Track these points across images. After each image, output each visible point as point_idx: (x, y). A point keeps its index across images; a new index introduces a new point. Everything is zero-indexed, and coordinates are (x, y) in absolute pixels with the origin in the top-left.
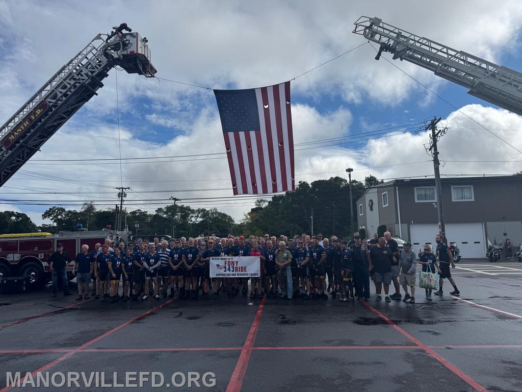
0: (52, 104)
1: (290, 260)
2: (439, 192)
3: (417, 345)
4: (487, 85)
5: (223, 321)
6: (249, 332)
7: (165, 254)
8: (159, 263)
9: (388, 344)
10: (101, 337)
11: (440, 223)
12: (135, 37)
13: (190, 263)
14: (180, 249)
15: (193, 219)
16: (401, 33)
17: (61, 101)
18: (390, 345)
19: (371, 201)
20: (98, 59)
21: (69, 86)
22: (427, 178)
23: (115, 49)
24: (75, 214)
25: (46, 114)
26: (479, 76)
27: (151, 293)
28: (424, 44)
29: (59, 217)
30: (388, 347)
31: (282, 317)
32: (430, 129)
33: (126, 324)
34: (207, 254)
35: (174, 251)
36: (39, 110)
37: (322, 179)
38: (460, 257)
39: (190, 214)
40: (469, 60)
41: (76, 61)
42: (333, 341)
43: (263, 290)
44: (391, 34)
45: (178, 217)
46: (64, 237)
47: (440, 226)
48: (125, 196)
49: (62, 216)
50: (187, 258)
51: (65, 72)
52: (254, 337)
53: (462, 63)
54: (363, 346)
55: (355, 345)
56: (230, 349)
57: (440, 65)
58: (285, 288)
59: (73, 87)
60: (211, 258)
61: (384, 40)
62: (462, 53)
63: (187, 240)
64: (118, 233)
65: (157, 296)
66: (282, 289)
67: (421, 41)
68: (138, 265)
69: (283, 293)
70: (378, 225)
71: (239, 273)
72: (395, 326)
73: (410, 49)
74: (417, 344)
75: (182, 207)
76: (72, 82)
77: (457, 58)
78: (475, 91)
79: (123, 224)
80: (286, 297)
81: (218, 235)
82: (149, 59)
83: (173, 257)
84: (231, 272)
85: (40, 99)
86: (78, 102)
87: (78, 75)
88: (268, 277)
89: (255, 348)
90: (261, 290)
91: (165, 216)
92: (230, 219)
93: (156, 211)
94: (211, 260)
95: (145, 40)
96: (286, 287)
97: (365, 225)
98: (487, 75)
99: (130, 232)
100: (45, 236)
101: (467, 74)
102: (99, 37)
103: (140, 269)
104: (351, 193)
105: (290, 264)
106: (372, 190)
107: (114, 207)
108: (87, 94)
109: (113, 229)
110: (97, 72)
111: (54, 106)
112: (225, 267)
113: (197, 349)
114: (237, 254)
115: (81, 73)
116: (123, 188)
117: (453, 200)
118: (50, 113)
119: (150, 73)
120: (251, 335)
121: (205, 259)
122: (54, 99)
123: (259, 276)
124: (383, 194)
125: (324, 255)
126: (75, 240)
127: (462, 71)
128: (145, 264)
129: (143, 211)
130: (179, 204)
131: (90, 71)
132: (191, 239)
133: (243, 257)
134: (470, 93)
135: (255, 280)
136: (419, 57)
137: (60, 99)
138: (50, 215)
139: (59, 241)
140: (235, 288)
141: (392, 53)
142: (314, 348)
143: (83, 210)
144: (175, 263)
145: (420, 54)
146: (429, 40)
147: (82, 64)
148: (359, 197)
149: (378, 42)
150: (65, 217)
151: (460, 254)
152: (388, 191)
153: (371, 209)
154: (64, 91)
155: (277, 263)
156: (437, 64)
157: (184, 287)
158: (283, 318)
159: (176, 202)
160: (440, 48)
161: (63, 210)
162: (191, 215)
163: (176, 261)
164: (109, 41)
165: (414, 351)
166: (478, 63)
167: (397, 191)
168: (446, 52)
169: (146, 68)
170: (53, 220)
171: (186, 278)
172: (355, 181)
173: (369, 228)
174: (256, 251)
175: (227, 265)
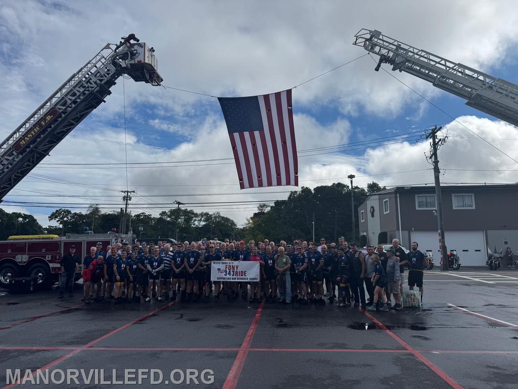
0: (61, 110)
1: (289, 265)
2: (439, 199)
3: (407, 350)
4: (484, 96)
5: (221, 323)
6: (246, 334)
7: (167, 257)
8: (162, 266)
9: (380, 348)
10: (105, 337)
11: (439, 231)
12: (142, 47)
13: (191, 266)
14: (183, 253)
15: (196, 223)
16: (400, 45)
17: (70, 107)
18: (381, 349)
19: (373, 207)
20: (106, 68)
21: (78, 94)
22: (427, 185)
23: (123, 59)
24: (80, 216)
25: (56, 120)
26: (476, 88)
27: (154, 295)
28: (423, 57)
29: (65, 219)
30: (379, 351)
31: (279, 320)
32: (430, 138)
33: (129, 324)
34: (209, 258)
35: (177, 255)
36: (49, 116)
37: (325, 185)
38: (460, 264)
39: (193, 217)
40: (467, 72)
41: (86, 69)
42: (326, 344)
43: (262, 294)
44: (391, 46)
45: (181, 220)
46: (70, 239)
47: (440, 233)
48: (130, 199)
49: (68, 218)
50: (189, 261)
51: (74, 80)
52: (250, 338)
53: (460, 74)
54: (355, 349)
55: (347, 348)
56: (228, 349)
57: (439, 77)
58: (284, 293)
59: (82, 94)
60: (212, 262)
61: (384, 51)
62: (460, 65)
63: (190, 244)
64: (123, 236)
65: (159, 298)
66: (281, 293)
67: (419, 53)
68: (142, 267)
69: (282, 298)
70: (380, 232)
71: (238, 277)
72: (388, 331)
73: (409, 61)
74: (407, 348)
75: (185, 211)
76: (82, 90)
77: (455, 70)
78: (473, 103)
79: (127, 227)
80: (284, 301)
81: (221, 239)
82: (155, 68)
83: (176, 261)
84: (231, 276)
85: (50, 106)
86: (87, 109)
87: (87, 83)
88: (267, 282)
89: (252, 350)
90: (260, 294)
91: (168, 219)
92: (233, 223)
93: (160, 214)
94: (212, 264)
95: (152, 50)
96: (285, 291)
97: (367, 231)
98: (484, 87)
99: (135, 236)
100: (52, 238)
101: (464, 85)
102: (108, 47)
103: (144, 272)
104: (353, 200)
105: (289, 270)
106: (373, 197)
107: (119, 210)
108: (95, 101)
109: (117, 232)
110: (105, 80)
111: (64, 112)
112: (226, 271)
113: (197, 349)
114: (237, 259)
115: (90, 81)
116: (128, 192)
117: (454, 208)
118: (60, 119)
119: (156, 82)
120: (249, 336)
121: (207, 263)
122: (63, 106)
123: (258, 280)
124: (384, 201)
125: (322, 261)
126: (82, 242)
127: (460, 83)
128: (149, 267)
129: (147, 214)
130: (183, 207)
131: (99, 80)
132: (193, 243)
133: (243, 262)
134: (468, 104)
135: (254, 284)
136: (418, 68)
137: (70, 106)
138: (56, 217)
139: (65, 243)
140: (235, 292)
141: (391, 64)
142: (307, 350)
143: (88, 212)
144: (178, 266)
145: (418, 66)
146: (427, 53)
147: (91, 72)
148: (361, 204)
149: (378, 54)
150: (71, 219)
151: (460, 262)
152: (389, 198)
153: (373, 216)
154: (73, 98)
155: (277, 268)
156: (435, 75)
157: (186, 289)
158: (280, 322)
159: (180, 206)
160: (438, 60)
161: (69, 212)
162: (194, 219)
163: (178, 264)
164: (117, 51)
165: (403, 355)
166: (476, 75)
167: (398, 199)
168: (444, 64)
169: (153, 76)
170: (59, 222)
171: (188, 281)
172: (357, 188)
173: (370, 234)
174: (255, 256)
175: (227, 269)
